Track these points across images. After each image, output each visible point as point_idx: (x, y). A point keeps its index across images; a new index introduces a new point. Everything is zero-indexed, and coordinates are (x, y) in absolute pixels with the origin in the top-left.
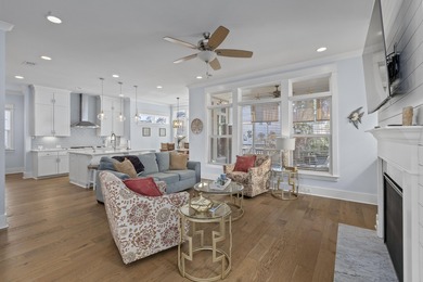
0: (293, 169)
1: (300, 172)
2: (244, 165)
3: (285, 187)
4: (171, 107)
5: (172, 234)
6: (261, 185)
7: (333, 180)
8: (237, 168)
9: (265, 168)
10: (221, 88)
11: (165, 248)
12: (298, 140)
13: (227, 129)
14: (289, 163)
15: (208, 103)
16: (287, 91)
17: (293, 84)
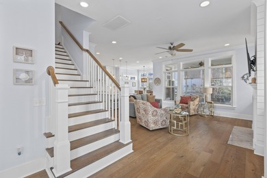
0: (211, 103)
1: (215, 105)
2: (184, 101)
3: (207, 112)
4: (138, 71)
5: (164, 123)
6: (194, 110)
7: (233, 109)
8: (181, 102)
9: (196, 102)
10: (170, 62)
11: (161, 127)
12: (213, 89)
13: (171, 83)
14: (209, 99)
15: (164, 70)
16: (208, 64)
17: (212, 61)
